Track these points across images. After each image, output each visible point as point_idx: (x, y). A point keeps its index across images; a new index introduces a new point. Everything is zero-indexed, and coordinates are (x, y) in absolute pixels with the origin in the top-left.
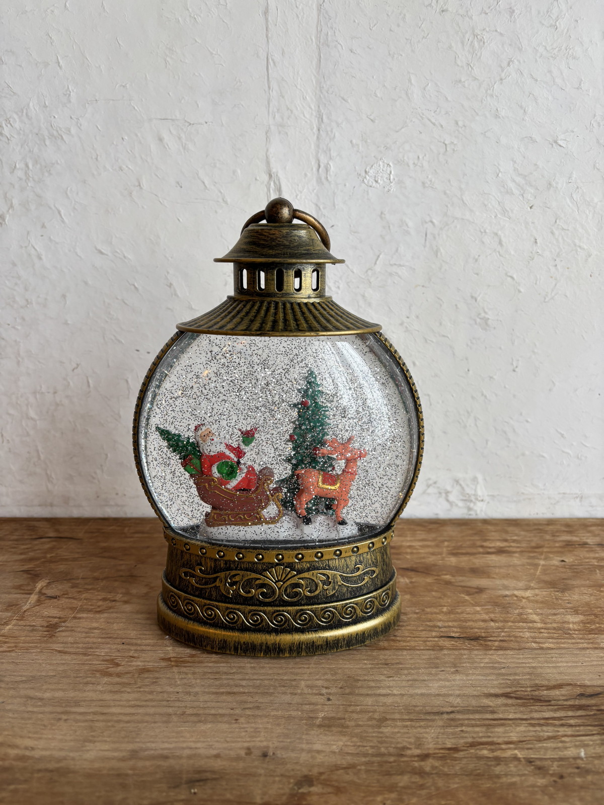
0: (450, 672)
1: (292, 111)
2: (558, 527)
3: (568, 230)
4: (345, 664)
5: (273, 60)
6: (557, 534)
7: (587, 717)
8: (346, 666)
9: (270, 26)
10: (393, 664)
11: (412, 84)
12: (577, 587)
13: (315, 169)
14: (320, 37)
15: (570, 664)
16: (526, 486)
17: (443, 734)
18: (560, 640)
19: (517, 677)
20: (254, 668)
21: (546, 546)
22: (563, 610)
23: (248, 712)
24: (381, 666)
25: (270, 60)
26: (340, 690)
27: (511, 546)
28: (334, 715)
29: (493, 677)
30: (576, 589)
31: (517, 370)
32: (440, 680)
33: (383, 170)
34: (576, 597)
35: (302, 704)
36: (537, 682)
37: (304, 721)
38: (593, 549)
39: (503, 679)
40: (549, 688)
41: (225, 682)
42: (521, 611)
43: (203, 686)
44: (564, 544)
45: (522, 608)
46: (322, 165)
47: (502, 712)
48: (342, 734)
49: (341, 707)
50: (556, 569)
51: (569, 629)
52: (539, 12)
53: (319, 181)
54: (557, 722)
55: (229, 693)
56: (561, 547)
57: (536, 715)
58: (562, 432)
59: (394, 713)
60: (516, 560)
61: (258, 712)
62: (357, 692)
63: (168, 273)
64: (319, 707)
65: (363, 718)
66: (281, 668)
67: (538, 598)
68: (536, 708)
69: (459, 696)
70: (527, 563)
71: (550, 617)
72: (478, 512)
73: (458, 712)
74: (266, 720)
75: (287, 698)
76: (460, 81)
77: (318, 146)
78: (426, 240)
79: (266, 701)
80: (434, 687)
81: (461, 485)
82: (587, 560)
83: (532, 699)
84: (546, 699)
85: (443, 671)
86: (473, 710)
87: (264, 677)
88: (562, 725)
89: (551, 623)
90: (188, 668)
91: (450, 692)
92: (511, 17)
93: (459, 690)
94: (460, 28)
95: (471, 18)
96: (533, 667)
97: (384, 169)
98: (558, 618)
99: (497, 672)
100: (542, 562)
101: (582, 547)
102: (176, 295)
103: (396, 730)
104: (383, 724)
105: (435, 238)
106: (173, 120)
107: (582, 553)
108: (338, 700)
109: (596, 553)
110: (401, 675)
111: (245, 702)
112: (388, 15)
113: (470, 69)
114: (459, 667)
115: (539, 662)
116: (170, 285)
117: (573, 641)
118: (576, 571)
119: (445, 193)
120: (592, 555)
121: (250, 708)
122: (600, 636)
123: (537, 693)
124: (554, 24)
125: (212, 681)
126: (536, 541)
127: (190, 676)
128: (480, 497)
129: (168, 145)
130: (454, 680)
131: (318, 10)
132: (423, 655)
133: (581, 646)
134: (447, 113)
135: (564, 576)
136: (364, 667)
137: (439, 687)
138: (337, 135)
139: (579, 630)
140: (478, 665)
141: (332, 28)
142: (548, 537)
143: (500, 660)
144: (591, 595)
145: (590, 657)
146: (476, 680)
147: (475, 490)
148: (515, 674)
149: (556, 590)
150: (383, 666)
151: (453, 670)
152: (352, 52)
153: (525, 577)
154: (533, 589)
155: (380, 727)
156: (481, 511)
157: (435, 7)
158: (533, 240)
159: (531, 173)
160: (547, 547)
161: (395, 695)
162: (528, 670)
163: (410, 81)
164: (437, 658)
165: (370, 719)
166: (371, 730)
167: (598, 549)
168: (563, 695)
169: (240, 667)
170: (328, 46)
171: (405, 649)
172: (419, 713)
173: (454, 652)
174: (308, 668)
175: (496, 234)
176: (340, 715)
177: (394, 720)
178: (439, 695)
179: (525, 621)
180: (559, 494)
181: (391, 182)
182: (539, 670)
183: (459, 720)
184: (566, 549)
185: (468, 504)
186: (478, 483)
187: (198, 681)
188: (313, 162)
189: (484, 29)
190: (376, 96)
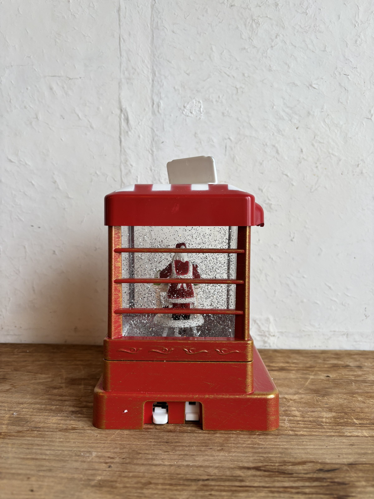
0: (216, 450)
1: (135, 70)
2: (329, 355)
3: (323, 143)
4: (134, 441)
5: (123, 39)
6: (328, 359)
7: (321, 488)
8: (135, 443)
9: (121, 19)
10: (172, 443)
11: (213, 51)
12: (335, 394)
13: (150, 106)
14: (153, 24)
15: (316, 447)
16: (306, 325)
17: (193, 496)
18: (313, 429)
19: (270, 455)
20: (61, 442)
21: (317, 366)
22: (320, 409)
23: (41, 474)
24: (162, 443)
25: (121, 39)
26: (122, 460)
27: (291, 366)
28: (108, 478)
29: (251, 455)
30: (334, 396)
31: (294, 240)
32: (207, 455)
33: (195, 106)
34: (333, 400)
35: (86, 470)
36: (286, 459)
37: (83, 482)
38: (353, 369)
39: (258, 456)
40: (294, 464)
41: (34, 451)
42: (287, 408)
43: (15, 453)
44: (331, 365)
45: (288, 406)
46: (155, 103)
47: (249, 481)
48: (110, 493)
49: (117, 473)
50: (322, 382)
51: (322, 422)
52: (295, 5)
53: (154, 113)
54: (294, 491)
55: (33, 459)
56: (328, 368)
57: (277, 484)
58: (330, 285)
59: (158, 479)
60: (292, 375)
61: (49, 474)
62: (135, 461)
63: (54, 174)
64: (100, 472)
65: (132, 481)
66: (83, 443)
67: (303, 400)
68: (279, 479)
69: (217, 468)
70: (300, 377)
71: (308, 413)
72: (271, 344)
73: (213, 480)
74: (51, 479)
75: (76, 465)
76: (245, 49)
77: (152, 91)
78: (226, 151)
79: (60, 466)
80: (200, 460)
81: (257, 324)
82: (347, 377)
83: (278, 472)
84: (290, 472)
85: (211, 449)
86: (226, 479)
87: (66, 449)
88: (298, 493)
89: (308, 418)
90: (11, 440)
91: (211, 465)
92: (276, 8)
93: (219, 463)
94: (243, 16)
95: (250, 9)
96: (286, 449)
97: (197, 105)
98: (315, 414)
99: (255, 451)
100: (312, 377)
101: (345, 368)
102: (58, 188)
103: (155, 492)
104: (146, 487)
105: (232, 149)
106: (59, 77)
107: (344, 372)
108: (117, 467)
109: (355, 372)
110: (176, 451)
111: (42, 466)
112: (196, 10)
113: (251, 40)
114: (225, 446)
115: (291, 445)
116: (55, 182)
117: (323, 430)
118: (336, 383)
119: (238, 119)
120: (351, 373)
121: (44, 471)
122: (346, 427)
123: (283, 467)
124: (305, 11)
125: (25, 450)
126: (310, 363)
127: (10, 445)
128: (272, 333)
129: (56, 92)
130: (217, 456)
131: (151, 7)
132: (200, 437)
133: (329, 434)
134: (237, 68)
135: (327, 386)
136: (149, 444)
137: (204, 460)
138: (165, 84)
139: (330, 423)
140: (240, 446)
141: (160, 18)
142: (320, 361)
143: (260, 442)
144: (345, 399)
145: (334, 442)
146: (235, 456)
147: (268, 328)
148: (269, 453)
149: (318, 395)
150: (164, 444)
151: (219, 448)
152: (173, 32)
153: (296, 386)
154: (300, 394)
155: (142, 488)
156: (274, 343)
157: (226, 4)
158: (300, 150)
159: (296, 106)
160: (319, 368)
161: (165, 465)
162: (280, 450)
163: (211, 49)
164: (209, 440)
165: (137, 483)
166: (134, 491)
167: (356, 369)
168: (304, 470)
169: (50, 441)
170: (158, 29)
171: (186, 432)
172: (180, 479)
173: (225, 435)
174: (105, 443)
175: (274, 146)
176: (114, 479)
177: (157, 484)
178: (201, 466)
179: (288, 415)
180: (331, 331)
181: (201, 113)
182: (290, 451)
183: (211, 485)
184: (332, 369)
185: (264, 338)
186: (270, 323)
187: (14, 449)
188: (150, 101)
189: (259, 16)
190: (190, 59)
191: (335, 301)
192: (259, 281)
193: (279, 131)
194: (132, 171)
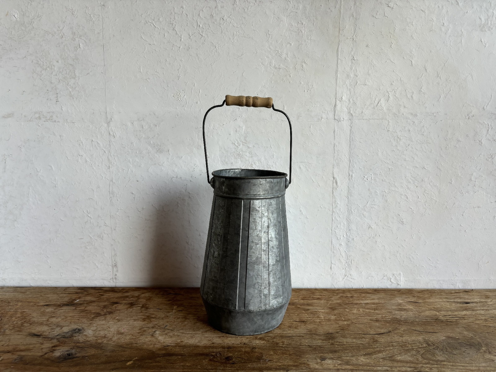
1: (341, 159)
3: (429, 194)
5: (336, 145)
9: (335, 136)
13: (348, 176)
14: (350, 138)
16: (418, 277)
46: (350, 175)
52: (418, 130)
53: (349, 179)
58: (430, 258)
63: (300, 207)
76: (394, 150)
77: (349, 169)
78: (383, 197)
81: (395, 276)
92: (409, 132)
94: (393, 135)
95: (397, 133)
97: (370, 176)
105: (386, 197)
106: (304, 162)
112: (371, 132)
113: (396, 147)
116: (301, 211)
119: (389, 183)
131: (350, 131)
134: (390, 159)
138: (355, 166)
141: (354, 136)
147: (400, 278)
152: (360, 142)
156: (402, 286)
158: (418, 197)
159: (417, 177)
163: (378, 151)
170: (353, 141)
175: (406, 195)
181: (372, 180)
186: (401, 276)
188: (348, 174)
189: (401, 136)
190: (367, 154)
191: (432, 266)
192: (396, 256)
193: (408, 188)
194: (338, 206)
